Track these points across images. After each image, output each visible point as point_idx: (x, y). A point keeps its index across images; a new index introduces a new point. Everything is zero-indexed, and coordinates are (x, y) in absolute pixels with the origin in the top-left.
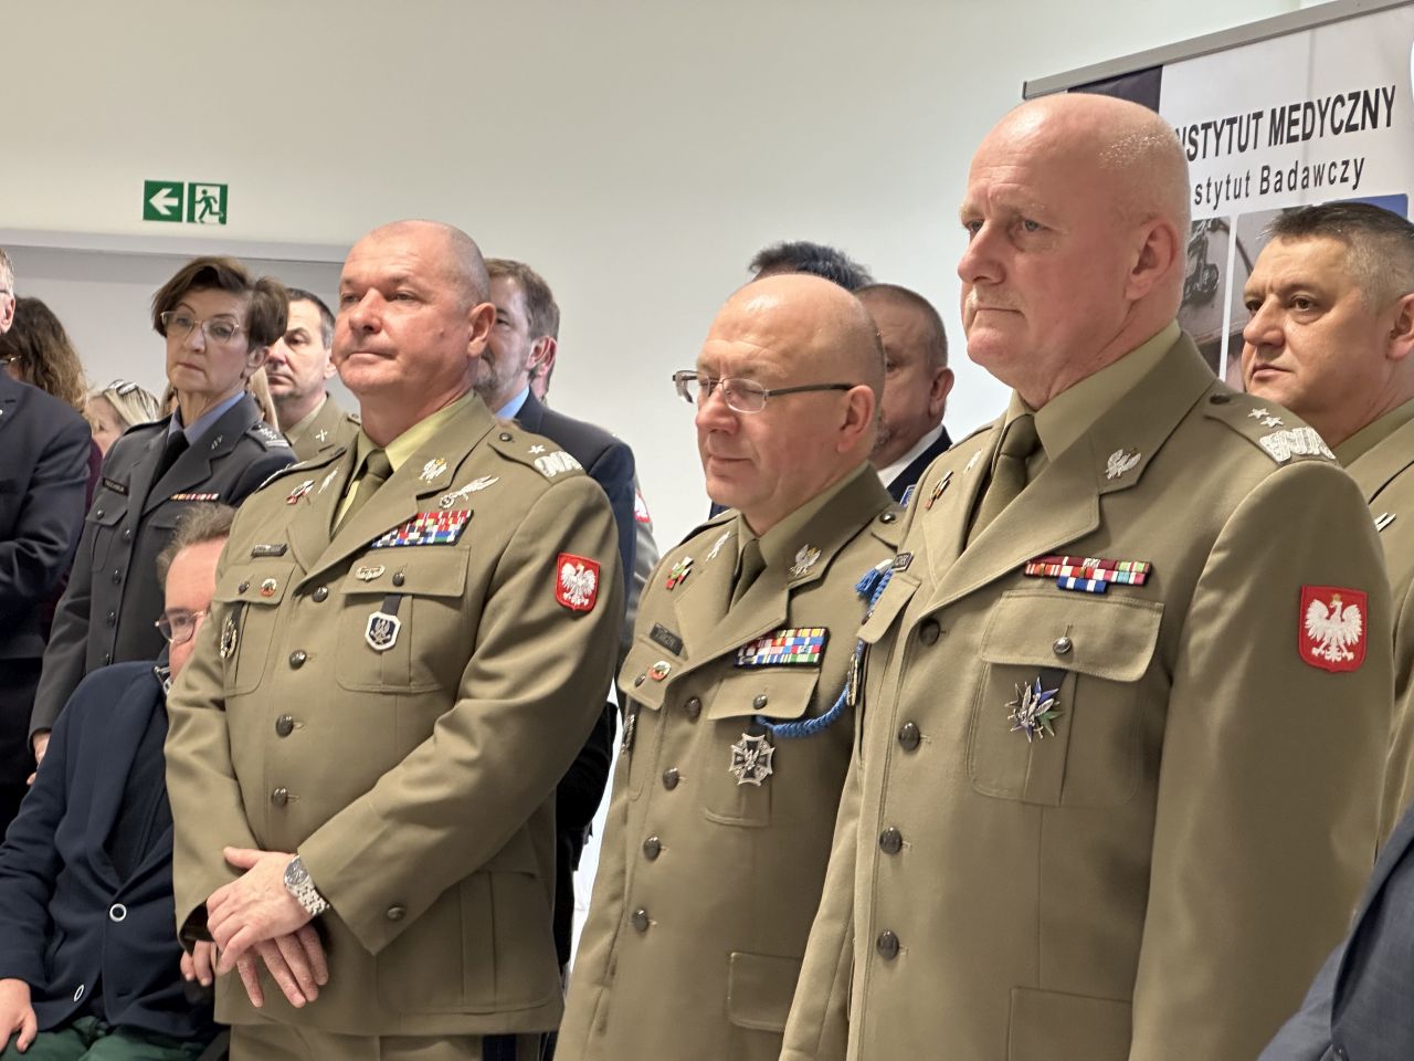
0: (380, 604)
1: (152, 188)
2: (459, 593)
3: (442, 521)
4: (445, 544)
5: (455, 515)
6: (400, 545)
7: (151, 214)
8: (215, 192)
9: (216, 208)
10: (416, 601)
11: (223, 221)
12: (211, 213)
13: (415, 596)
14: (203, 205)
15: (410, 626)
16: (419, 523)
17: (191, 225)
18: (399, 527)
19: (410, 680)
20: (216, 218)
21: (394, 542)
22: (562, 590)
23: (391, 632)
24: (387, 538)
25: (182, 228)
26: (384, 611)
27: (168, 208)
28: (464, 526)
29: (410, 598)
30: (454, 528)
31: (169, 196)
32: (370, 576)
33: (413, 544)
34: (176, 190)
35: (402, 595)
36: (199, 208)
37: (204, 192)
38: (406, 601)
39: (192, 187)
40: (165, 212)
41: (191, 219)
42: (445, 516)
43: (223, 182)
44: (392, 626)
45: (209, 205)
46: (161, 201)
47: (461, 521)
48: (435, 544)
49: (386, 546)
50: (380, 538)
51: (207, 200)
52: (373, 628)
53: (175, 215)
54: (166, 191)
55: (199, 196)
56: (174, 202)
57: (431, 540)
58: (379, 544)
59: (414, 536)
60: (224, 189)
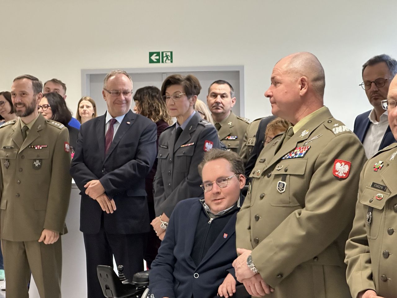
0: (281, 178)
1: (151, 54)
2: (303, 174)
3: (301, 150)
4: (300, 157)
5: (305, 148)
6: (289, 158)
7: (151, 61)
8: (169, 54)
9: (169, 58)
10: (291, 177)
11: (172, 62)
12: (168, 60)
13: (290, 175)
14: (166, 58)
15: (289, 185)
16: (295, 151)
17: (163, 64)
18: (290, 152)
19: (290, 202)
20: (170, 61)
21: (288, 157)
22: (335, 171)
23: (283, 187)
24: (286, 156)
25: (160, 65)
26: (282, 181)
27: (156, 59)
28: (307, 151)
29: (289, 176)
30: (304, 152)
31: (156, 56)
32: (279, 168)
33: (292, 158)
34: (158, 54)
35: (287, 175)
36: (165, 59)
37: (166, 54)
38: (288, 176)
39: (162, 53)
40: (155, 60)
41: (163, 62)
42: (303, 149)
43: (171, 51)
44: (284, 185)
45: (167, 58)
46: (154, 58)
47: (306, 149)
48: (298, 157)
49: (285, 159)
50: (284, 156)
51: (167, 56)
52: (279, 186)
53: (158, 61)
54: (155, 55)
55: (164, 55)
56: (158, 57)
57: (297, 156)
58: (284, 158)
59: (293, 155)
60: (171, 53)
